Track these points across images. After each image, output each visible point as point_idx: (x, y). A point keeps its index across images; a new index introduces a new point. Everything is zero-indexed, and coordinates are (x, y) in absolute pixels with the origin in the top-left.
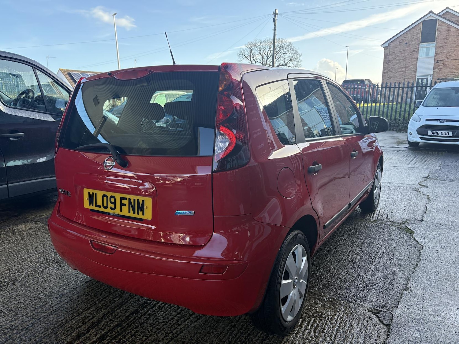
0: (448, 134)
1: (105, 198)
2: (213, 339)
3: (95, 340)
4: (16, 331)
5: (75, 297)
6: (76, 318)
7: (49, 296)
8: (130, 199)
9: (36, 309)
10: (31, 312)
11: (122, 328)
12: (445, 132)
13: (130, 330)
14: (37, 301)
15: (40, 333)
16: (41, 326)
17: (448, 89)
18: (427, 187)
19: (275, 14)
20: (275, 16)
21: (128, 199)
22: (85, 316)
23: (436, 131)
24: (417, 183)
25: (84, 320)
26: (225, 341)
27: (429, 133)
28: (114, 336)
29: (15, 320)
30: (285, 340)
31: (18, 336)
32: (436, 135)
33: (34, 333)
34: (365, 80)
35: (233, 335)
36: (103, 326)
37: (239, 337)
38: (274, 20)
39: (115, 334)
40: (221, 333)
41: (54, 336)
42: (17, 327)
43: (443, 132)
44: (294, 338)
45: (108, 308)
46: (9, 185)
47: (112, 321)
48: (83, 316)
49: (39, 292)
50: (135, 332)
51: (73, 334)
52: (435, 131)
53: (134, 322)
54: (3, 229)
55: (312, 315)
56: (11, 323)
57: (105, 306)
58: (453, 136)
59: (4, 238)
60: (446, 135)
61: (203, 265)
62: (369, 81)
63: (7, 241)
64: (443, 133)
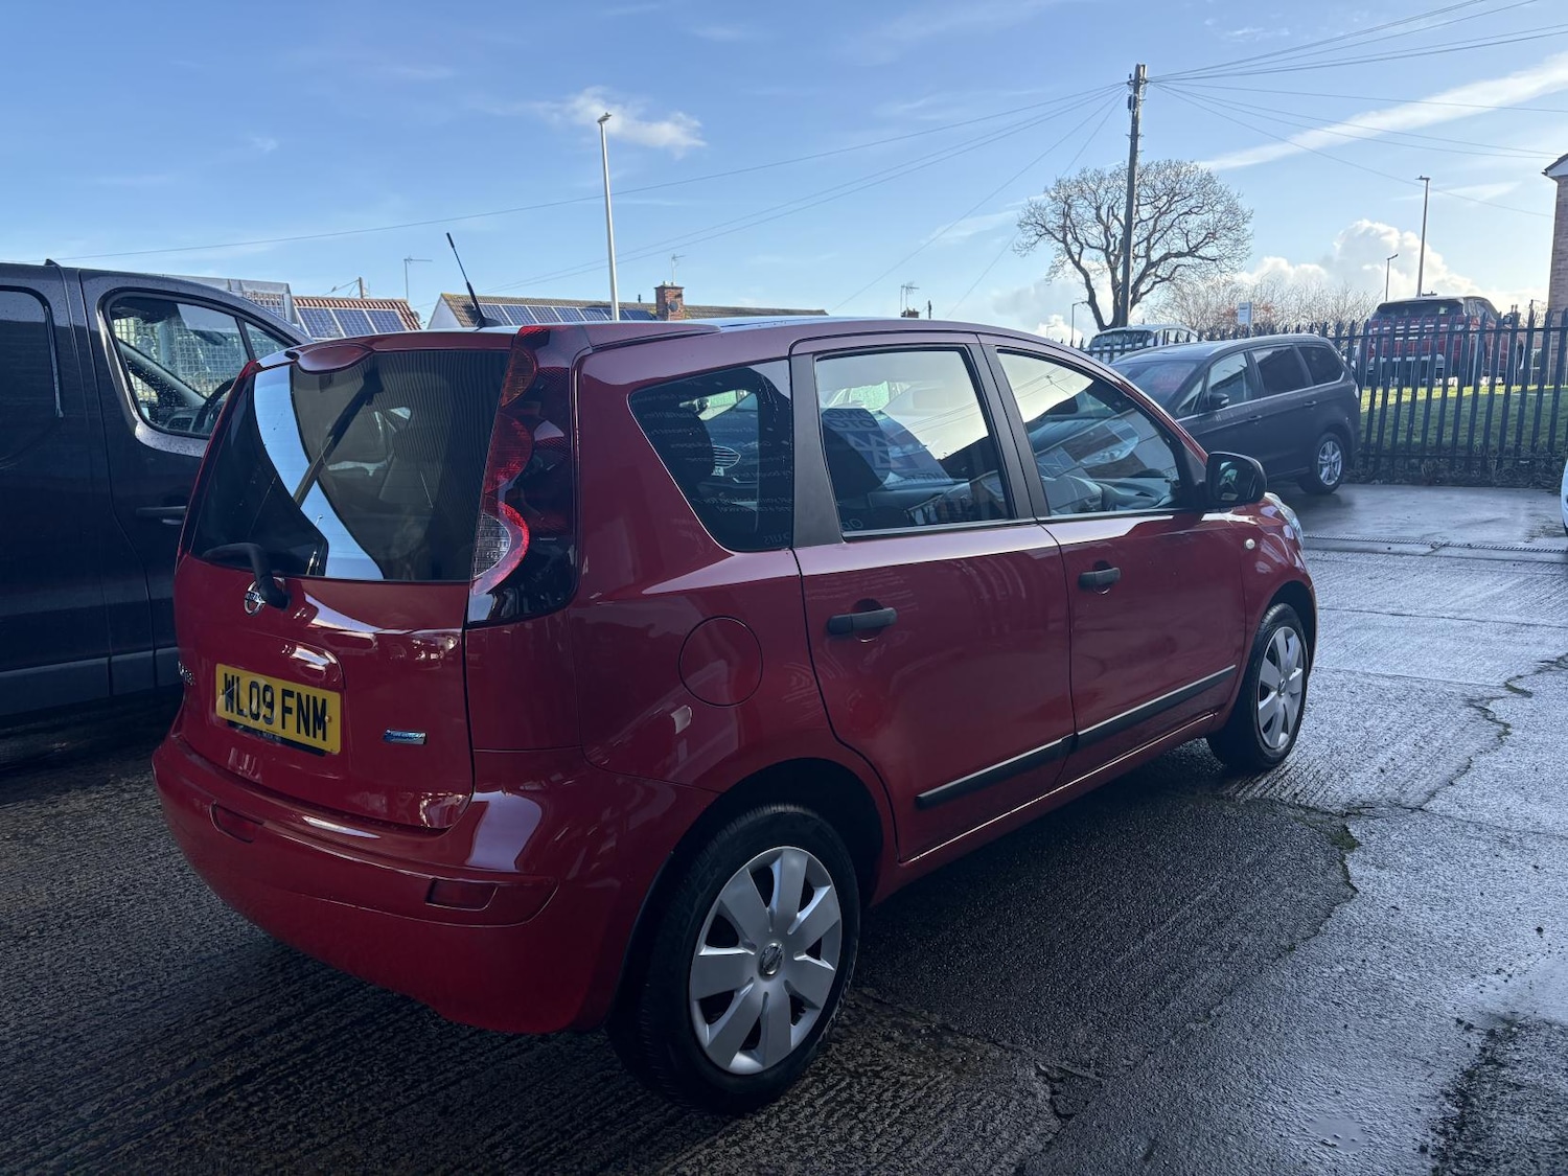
1: (255, 691)
2: (531, 1107)
3: (227, 1079)
4: (50, 1040)
5: (231, 969)
6: (208, 1021)
7: (167, 961)
8: (299, 695)
9: (121, 991)
10: (105, 998)
11: (308, 1058)
13: (328, 1064)
14: (133, 970)
15: (104, 1051)
16: (113, 1034)
18: (1528, 694)
19: (1137, 83)
20: (1136, 91)
21: (296, 696)
22: (232, 1019)
24: (1499, 681)
25: (226, 1028)
28: (280, 1074)
29: (61, 1013)
30: (729, 1128)
31: (49, 1053)
33: (89, 1049)
34: (1462, 302)
36: (263, 1048)
38: (1133, 103)
39: (284, 1070)
41: (133, 1061)
42: (57, 1031)
45: (299, 1005)
46: (158, 651)
47: (291, 1038)
48: (227, 1019)
49: (147, 949)
50: (337, 1072)
51: (180, 1062)
53: (344, 1047)
55: (853, 1069)
56: (46, 1021)
57: (295, 997)
59: (131, 799)
61: (435, 881)
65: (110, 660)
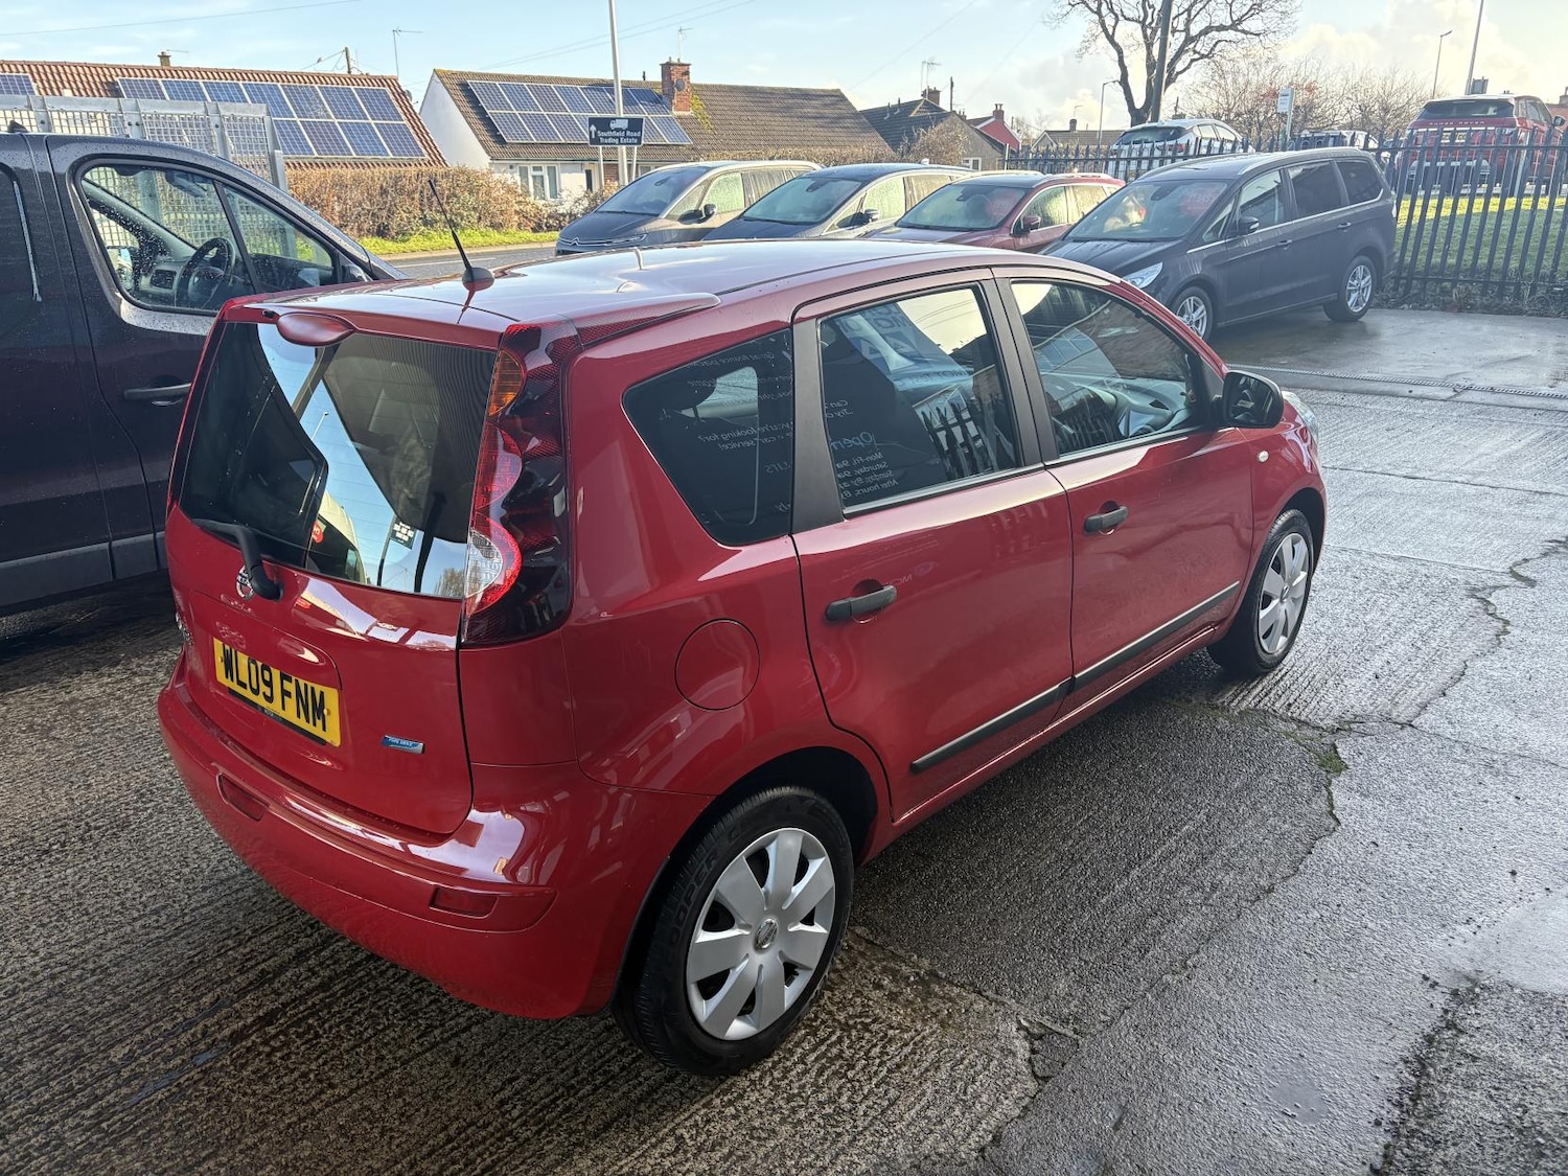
1: (253, 669)
2: (538, 1059)
3: (249, 1020)
4: (78, 972)
5: (249, 892)
6: (230, 953)
7: (187, 882)
8: (296, 682)
9: (145, 915)
10: (129, 924)
11: (326, 998)
13: (345, 1004)
14: (154, 892)
15: (131, 986)
16: (138, 966)
18: (1531, 583)
21: (293, 682)
22: (252, 951)
24: (1502, 567)
25: (247, 960)
26: (567, 1067)
28: (300, 1016)
29: (87, 941)
30: (725, 1086)
31: (79, 987)
33: (117, 983)
34: (1513, 102)
35: (595, 1054)
36: (283, 984)
37: (608, 1061)
39: (305, 1010)
40: (567, 1044)
41: (159, 998)
42: (85, 961)
44: (753, 1082)
45: (316, 935)
47: (310, 974)
48: (248, 950)
49: (167, 867)
50: (354, 1014)
51: (204, 1000)
53: (360, 985)
54: (147, 657)
56: (73, 950)
57: (312, 926)
59: (142, 685)
61: (437, 889)
63: (145, 699)
65: (110, 545)
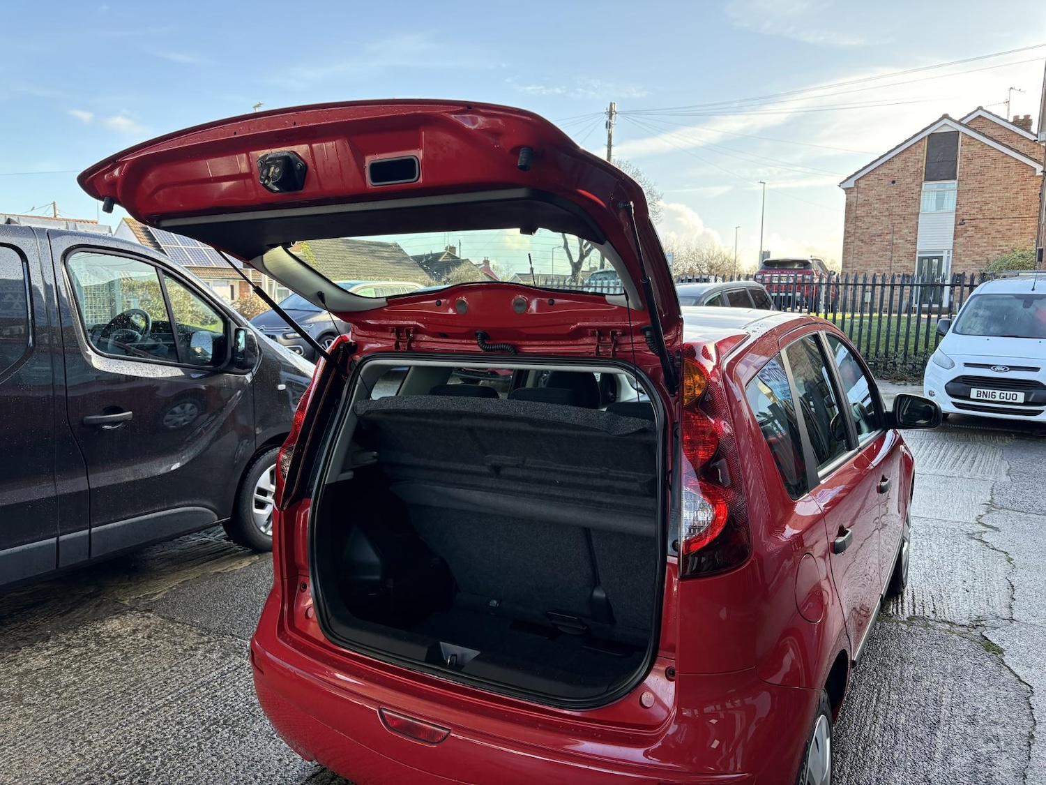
0: (1014, 398)
12: (1009, 393)
17: (1006, 296)
18: (997, 529)
19: (611, 114)
20: (610, 118)
23: (988, 391)
24: (973, 520)
27: (974, 393)
32: (987, 399)
34: (811, 262)
38: (608, 125)
43: (1005, 392)
52: (985, 391)
54: (72, 632)
58: (1026, 403)
59: (81, 655)
60: (1011, 400)
62: (820, 263)
63: (92, 666)
64: (1005, 396)
65: (58, 539)
